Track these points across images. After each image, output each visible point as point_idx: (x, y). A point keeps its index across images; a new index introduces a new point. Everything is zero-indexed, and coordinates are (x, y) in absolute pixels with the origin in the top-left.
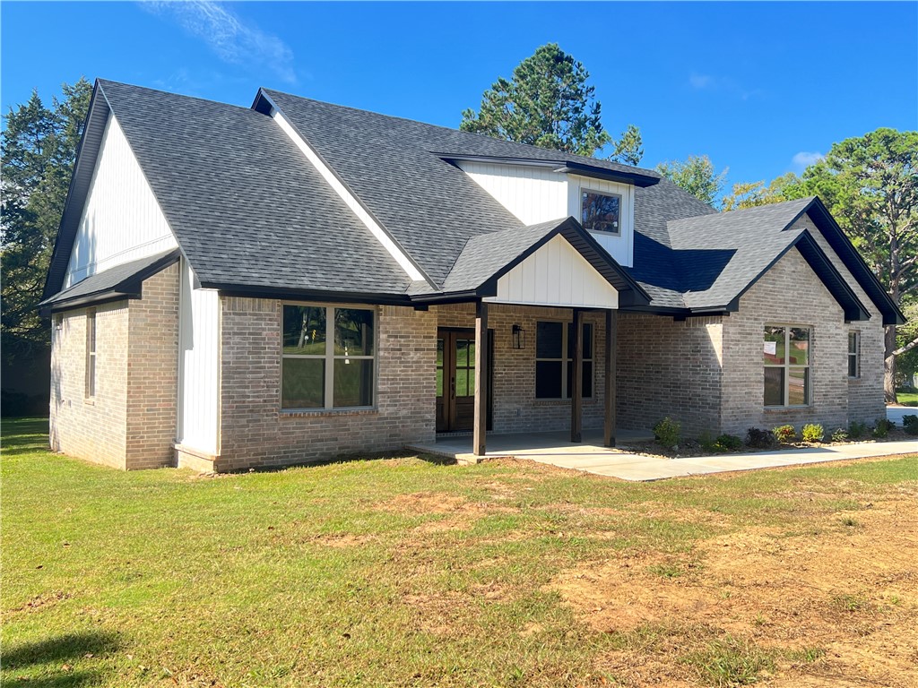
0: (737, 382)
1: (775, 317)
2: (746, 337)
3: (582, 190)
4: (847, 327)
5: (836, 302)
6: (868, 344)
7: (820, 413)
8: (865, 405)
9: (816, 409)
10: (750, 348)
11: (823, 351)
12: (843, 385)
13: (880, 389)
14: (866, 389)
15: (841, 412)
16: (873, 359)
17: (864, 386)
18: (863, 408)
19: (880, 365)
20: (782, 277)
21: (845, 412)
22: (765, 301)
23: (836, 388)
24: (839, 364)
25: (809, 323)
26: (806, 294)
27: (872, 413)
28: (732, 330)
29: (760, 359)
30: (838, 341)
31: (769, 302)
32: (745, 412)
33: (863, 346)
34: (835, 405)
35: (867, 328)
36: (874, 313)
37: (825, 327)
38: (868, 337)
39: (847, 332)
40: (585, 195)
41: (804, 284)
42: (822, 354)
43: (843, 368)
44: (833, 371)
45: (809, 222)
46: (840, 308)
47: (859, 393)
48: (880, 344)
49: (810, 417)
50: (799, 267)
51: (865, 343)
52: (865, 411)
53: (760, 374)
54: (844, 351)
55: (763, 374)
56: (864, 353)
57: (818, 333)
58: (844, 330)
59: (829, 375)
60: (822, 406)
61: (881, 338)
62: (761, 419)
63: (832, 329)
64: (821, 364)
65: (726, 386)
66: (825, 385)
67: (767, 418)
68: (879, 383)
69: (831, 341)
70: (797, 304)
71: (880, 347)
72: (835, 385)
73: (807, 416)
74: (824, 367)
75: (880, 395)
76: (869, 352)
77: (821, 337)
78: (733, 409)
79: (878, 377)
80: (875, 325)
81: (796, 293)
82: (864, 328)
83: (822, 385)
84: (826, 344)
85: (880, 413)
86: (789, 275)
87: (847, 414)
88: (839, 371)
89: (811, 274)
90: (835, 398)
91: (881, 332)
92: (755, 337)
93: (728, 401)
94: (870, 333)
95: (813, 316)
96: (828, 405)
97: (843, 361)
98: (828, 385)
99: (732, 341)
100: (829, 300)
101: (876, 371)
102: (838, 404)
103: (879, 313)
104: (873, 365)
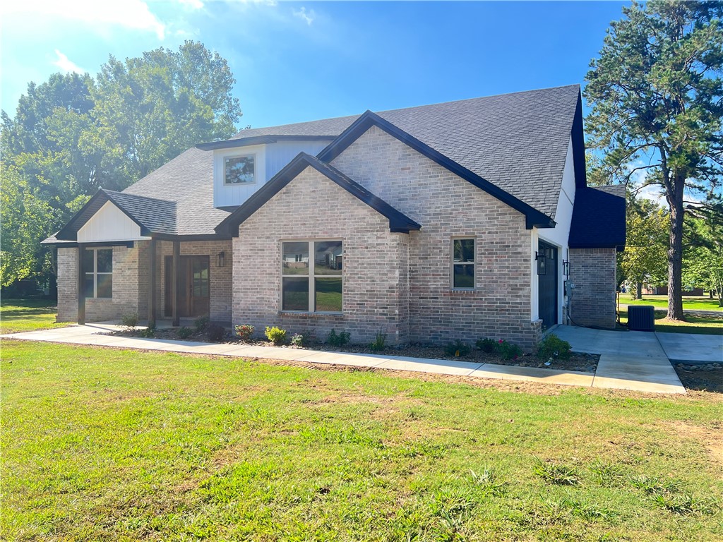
0: (249, 289)
1: (291, 234)
2: (257, 253)
3: (225, 158)
4: (397, 236)
5: (377, 212)
6: (493, 250)
7: (353, 320)
8: (488, 320)
9: (348, 317)
10: (262, 262)
11: (358, 261)
12: (390, 295)
13: (521, 303)
14: (489, 303)
15: (387, 321)
16: (503, 267)
17: (486, 299)
18: (482, 324)
19: (520, 275)
20: (298, 199)
21: (394, 322)
22: (278, 222)
23: (377, 298)
24: (383, 274)
25: (335, 237)
26: (330, 210)
27: (502, 331)
28: (242, 248)
29: (273, 270)
30: (381, 251)
31: (282, 222)
32: (257, 313)
33: (482, 254)
34: (377, 314)
35: (489, 233)
36: (506, 214)
37: (360, 238)
38: (492, 243)
39: (396, 240)
40: (228, 161)
41: (328, 200)
42: (356, 264)
43: (390, 278)
44: (374, 281)
45: (385, 134)
46: (384, 218)
47: (474, 306)
48: (520, 250)
49: (339, 323)
50: (320, 187)
51: (486, 250)
52: (488, 327)
53: (274, 283)
54: (392, 261)
55: (278, 283)
56: (485, 261)
57: (348, 245)
58: (391, 239)
59: (367, 285)
60: (355, 314)
61: (524, 242)
62: (275, 321)
63: (371, 239)
64: (354, 274)
65: (237, 292)
66: (361, 294)
67: (282, 320)
68: (517, 296)
69: (369, 251)
70: (318, 220)
71: (520, 253)
72: (375, 295)
73: (334, 323)
74: (359, 278)
75: (520, 311)
76: (496, 260)
77: (353, 248)
78: (244, 310)
79: (515, 289)
80: (509, 228)
81: (317, 211)
82: (484, 233)
83: (356, 294)
84: (362, 255)
85: (521, 332)
86: (307, 195)
87: (397, 325)
88: (383, 281)
89: (338, 190)
90: (376, 308)
91: (521, 235)
92: (267, 253)
93: (239, 304)
94: (497, 238)
95: (342, 229)
96: (365, 314)
97: (390, 271)
98: (365, 294)
99: (243, 256)
100: (365, 212)
101: (511, 282)
102: (381, 314)
103: (517, 214)
104: (504, 274)
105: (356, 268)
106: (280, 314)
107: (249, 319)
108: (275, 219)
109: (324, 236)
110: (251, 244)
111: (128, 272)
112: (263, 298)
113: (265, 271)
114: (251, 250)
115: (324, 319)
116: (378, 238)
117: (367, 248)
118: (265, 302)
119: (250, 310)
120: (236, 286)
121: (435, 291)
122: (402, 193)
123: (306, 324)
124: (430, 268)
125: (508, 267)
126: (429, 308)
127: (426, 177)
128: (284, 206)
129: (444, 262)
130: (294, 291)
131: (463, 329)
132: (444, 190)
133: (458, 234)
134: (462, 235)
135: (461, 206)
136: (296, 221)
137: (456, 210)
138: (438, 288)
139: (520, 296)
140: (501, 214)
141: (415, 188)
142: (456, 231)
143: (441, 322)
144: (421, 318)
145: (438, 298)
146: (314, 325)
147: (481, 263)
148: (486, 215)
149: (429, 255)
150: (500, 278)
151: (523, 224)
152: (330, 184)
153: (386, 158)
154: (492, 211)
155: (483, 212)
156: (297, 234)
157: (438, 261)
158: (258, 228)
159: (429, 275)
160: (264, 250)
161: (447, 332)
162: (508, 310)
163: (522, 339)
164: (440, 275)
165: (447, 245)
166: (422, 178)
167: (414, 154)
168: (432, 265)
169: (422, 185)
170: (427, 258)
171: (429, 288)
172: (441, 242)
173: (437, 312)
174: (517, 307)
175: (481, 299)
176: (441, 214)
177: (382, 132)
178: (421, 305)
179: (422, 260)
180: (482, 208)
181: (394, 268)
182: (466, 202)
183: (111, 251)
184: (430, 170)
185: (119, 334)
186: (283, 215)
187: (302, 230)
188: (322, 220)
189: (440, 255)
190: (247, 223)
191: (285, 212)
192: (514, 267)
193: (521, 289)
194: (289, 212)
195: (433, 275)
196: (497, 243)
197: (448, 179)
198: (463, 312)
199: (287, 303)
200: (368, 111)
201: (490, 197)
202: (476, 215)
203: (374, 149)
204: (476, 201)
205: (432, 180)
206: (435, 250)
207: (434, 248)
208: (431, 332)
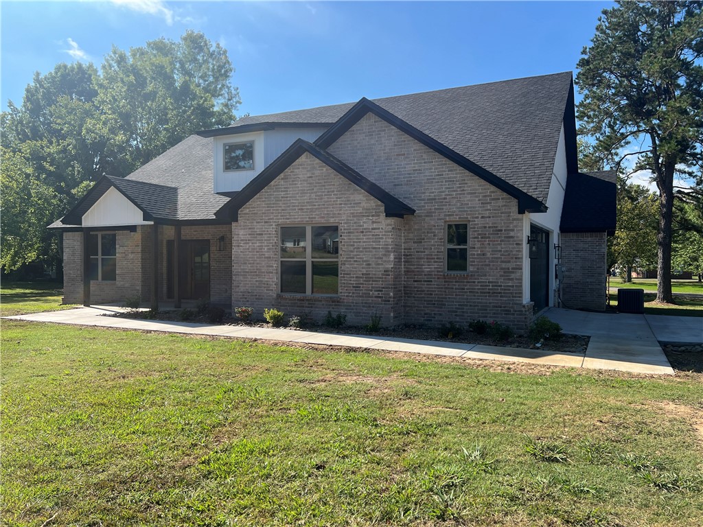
0: (247, 272)
1: (288, 219)
2: (256, 237)
3: (225, 145)
4: (391, 221)
5: (372, 197)
6: (485, 234)
7: (349, 302)
8: (481, 303)
9: (344, 299)
10: (261, 246)
11: (354, 245)
12: (385, 278)
13: (513, 286)
14: (481, 286)
15: (381, 304)
16: (496, 251)
17: (478, 282)
18: (475, 306)
19: (512, 258)
20: (296, 184)
21: (389, 304)
22: (276, 207)
23: (373, 281)
24: (378, 258)
25: (332, 221)
26: (327, 195)
27: (494, 313)
28: (241, 232)
29: (271, 254)
30: (376, 235)
31: (280, 207)
32: (256, 295)
33: (475, 238)
34: (372, 297)
35: (482, 217)
36: (499, 199)
37: (355, 223)
38: (485, 227)
39: (391, 225)
40: (227, 147)
41: (325, 186)
42: (351, 248)
43: (385, 261)
44: (369, 265)
45: (381, 121)
46: (380, 203)
47: (467, 289)
48: (512, 234)
49: (335, 305)
50: (317, 172)
51: (479, 234)
52: (481, 310)
53: (273, 267)
54: (387, 245)
55: (276, 266)
56: (478, 245)
57: (345, 229)
58: (386, 224)
59: (363, 268)
60: (351, 296)
61: (516, 226)
62: (273, 303)
63: (366, 224)
64: (350, 258)
65: (236, 275)
66: (356, 277)
67: (280, 303)
68: (509, 279)
69: (364, 236)
70: (315, 205)
71: (512, 237)
72: (371, 278)
73: (330, 305)
74: (355, 261)
75: (511, 293)
76: (489, 244)
77: (349, 233)
78: (244, 292)
79: (507, 272)
80: (502, 213)
81: (313, 196)
82: (477, 217)
83: (351, 277)
84: (357, 239)
85: (513, 314)
86: (304, 180)
87: (392, 308)
88: (379, 264)
89: (335, 175)
90: (371, 291)
91: (514, 220)
92: (265, 237)
93: (238, 286)
94: (490, 222)
95: (338, 214)
96: (360, 297)
97: (385, 255)
98: (361, 278)
99: (242, 240)
100: (361, 197)
101: (504, 265)
102: (376, 297)
103: (509, 199)
104: (497, 258)
105: (352, 251)
106: (279, 296)
107: (248, 301)
108: (273, 204)
109: (320, 221)
110: (250, 229)
111: (131, 256)
112: (262, 281)
113: (264, 255)
114: (250, 234)
115: (321, 301)
116: (373, 222)
117: (362, 232)
118: (263, 285)
119: (249, 293)
120: (235, 269)
121: (429, 274)
122: (398, 178)
123: (303, 307)
124: (424, 252)
125: (500, 251)
126: (423, 291)
127: (420, 163)
128: (281, 191)
129: (438, 245)
130: (292, 274)
131: (457, 312)
132: (438, 175)
133: (452, 218)
134: (456, 219)
135: (454, 191)
136: (294, 206)
137: (449, 195)
138: (432, 271)
139: (512, 279)
140: (493, 199)
141: (409, 174)
142: (449, 215)
143: (435, 304)
144: (416, 300)
145: (431, 281)
146: (312, 307)
147: (474, 247)
148: (479, 200)
149: (424, 239)
150: (493, 262)
151: (515, 209)
152: (327, 170)
153: (381, 144)
154: (485, 196)
155: (476, 197)
156: (295, 218)
157: (432, 245)
158: (257, 213)
159: (423, 258)
160: (262, 234)
161: (440, 315)
162: (500, 293)
163: (514, 321)
164: (434, 258)
165: (441, 229)
166: (416, 163)
167: (409, 141)
168: (427, 249)
169: (416, 170)
170: (421, 242)
171: (423, 271)
172: (435, 226)
173: (431, 294)
174: (510, 290)
175: (474, 282)
176: (435, 199)
177: (377, 118)
178: (415, 287)
179: (416, 245)
180: (475, 193)
181: (389, 251)
182: (460, 187)
183: (115, 235)
184: (425, 156)
185: (122, 316)
186: (281, 201)
187: (300, 215)
188: (319, 205)
189: (433, 239)
190: (246, 208)
191: (282, 197)
192: (507, 251)
193: (513, 273)
194: (287, 197)
195: (427, 258)
196: (489, 227)
197: (442, 164)
198: (456, 295)
199: (285, 286)
200: (364, 98)
201: (483, 182)
202: (469, 200)
203: (370, 135)
204: (469, 187)
205: (427, 166)
206: (429, 235)
207: (428, 232)
208: (425, 314)
